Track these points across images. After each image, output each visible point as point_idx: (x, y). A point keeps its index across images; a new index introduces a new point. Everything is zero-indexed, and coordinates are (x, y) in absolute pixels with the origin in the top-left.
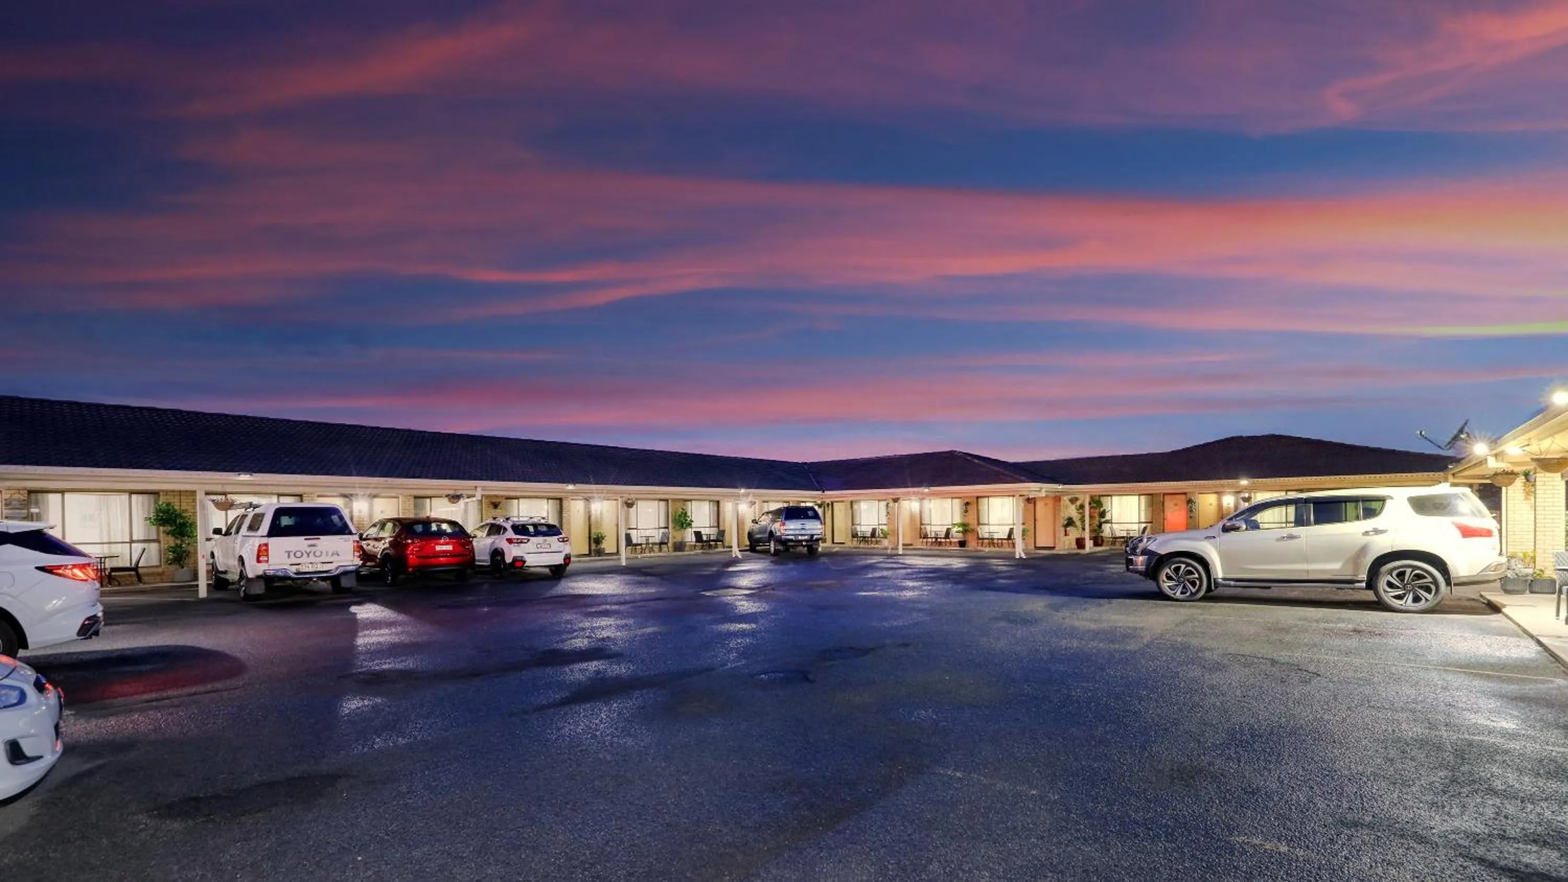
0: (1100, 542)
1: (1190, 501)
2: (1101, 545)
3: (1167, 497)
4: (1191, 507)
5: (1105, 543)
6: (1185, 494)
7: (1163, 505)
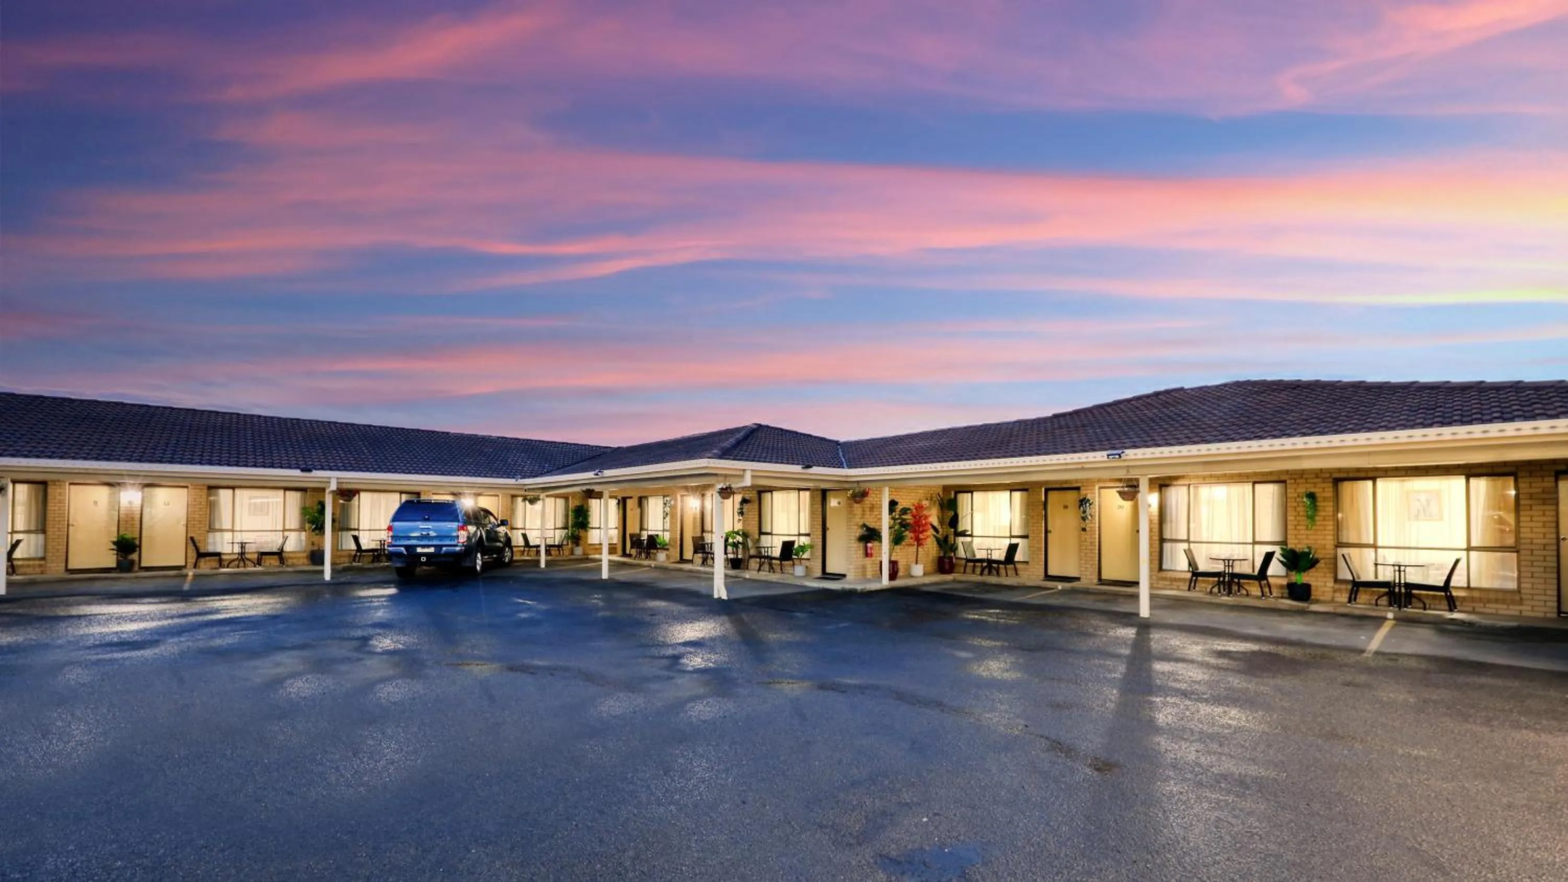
0: (947, 567)
1: (1083, 502)
2: (950, 571)
3: (1052, 496)
4: (1084, 512)
5: (956, 569)
6: (1078, 489)
7: (1045, 509)
